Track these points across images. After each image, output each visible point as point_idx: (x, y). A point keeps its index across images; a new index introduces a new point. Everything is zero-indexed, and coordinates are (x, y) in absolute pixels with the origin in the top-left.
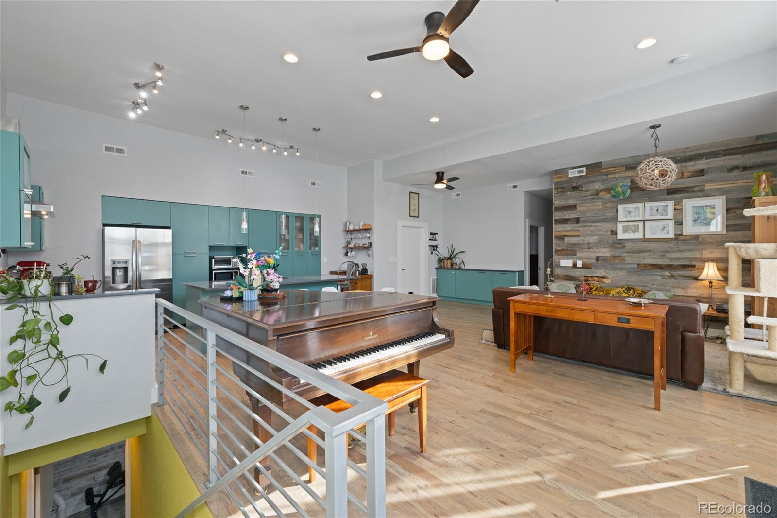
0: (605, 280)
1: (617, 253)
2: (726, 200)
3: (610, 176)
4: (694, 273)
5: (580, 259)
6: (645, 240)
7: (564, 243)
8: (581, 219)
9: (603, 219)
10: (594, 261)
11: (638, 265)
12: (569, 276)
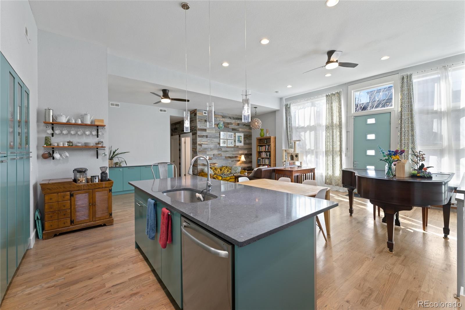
0: (216, 165)
1: (220, 153)
2: (244, 135)
3: (217, 119)
4: (238, 159)
5: (208, 155)
6: (227, 147)
7: (202, 147)
8: (208, 136)
9: (215, 137)
10: (213, 156)
11: (225, 157)
12: (204, 164)
